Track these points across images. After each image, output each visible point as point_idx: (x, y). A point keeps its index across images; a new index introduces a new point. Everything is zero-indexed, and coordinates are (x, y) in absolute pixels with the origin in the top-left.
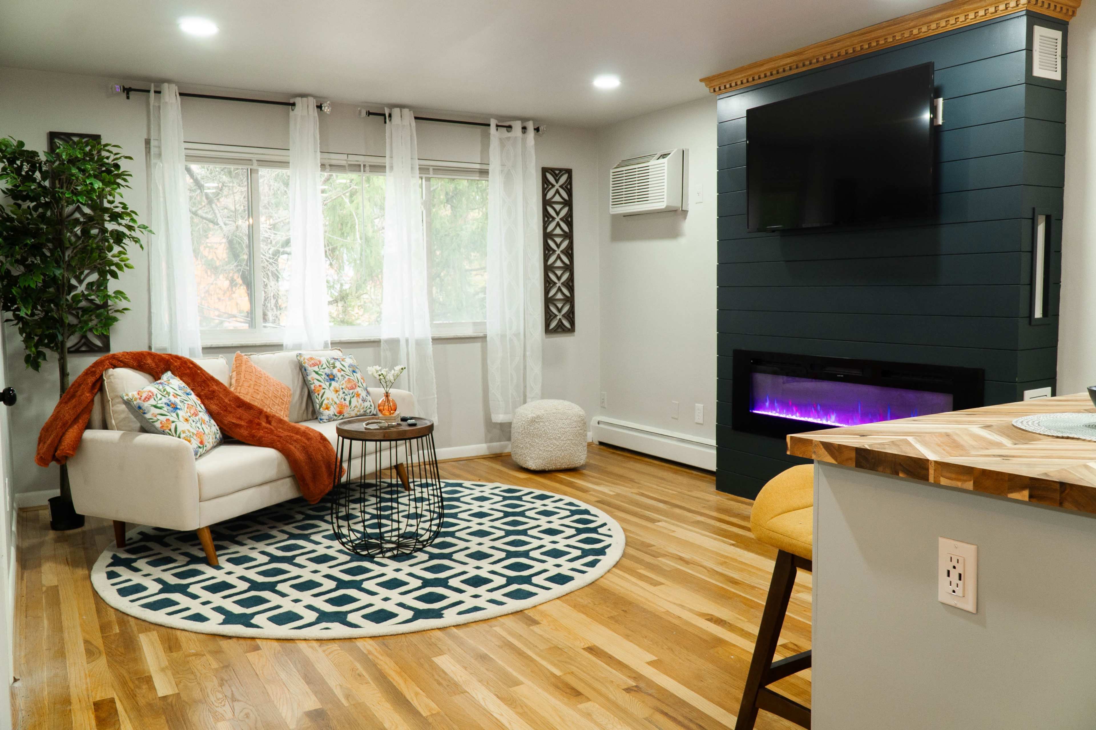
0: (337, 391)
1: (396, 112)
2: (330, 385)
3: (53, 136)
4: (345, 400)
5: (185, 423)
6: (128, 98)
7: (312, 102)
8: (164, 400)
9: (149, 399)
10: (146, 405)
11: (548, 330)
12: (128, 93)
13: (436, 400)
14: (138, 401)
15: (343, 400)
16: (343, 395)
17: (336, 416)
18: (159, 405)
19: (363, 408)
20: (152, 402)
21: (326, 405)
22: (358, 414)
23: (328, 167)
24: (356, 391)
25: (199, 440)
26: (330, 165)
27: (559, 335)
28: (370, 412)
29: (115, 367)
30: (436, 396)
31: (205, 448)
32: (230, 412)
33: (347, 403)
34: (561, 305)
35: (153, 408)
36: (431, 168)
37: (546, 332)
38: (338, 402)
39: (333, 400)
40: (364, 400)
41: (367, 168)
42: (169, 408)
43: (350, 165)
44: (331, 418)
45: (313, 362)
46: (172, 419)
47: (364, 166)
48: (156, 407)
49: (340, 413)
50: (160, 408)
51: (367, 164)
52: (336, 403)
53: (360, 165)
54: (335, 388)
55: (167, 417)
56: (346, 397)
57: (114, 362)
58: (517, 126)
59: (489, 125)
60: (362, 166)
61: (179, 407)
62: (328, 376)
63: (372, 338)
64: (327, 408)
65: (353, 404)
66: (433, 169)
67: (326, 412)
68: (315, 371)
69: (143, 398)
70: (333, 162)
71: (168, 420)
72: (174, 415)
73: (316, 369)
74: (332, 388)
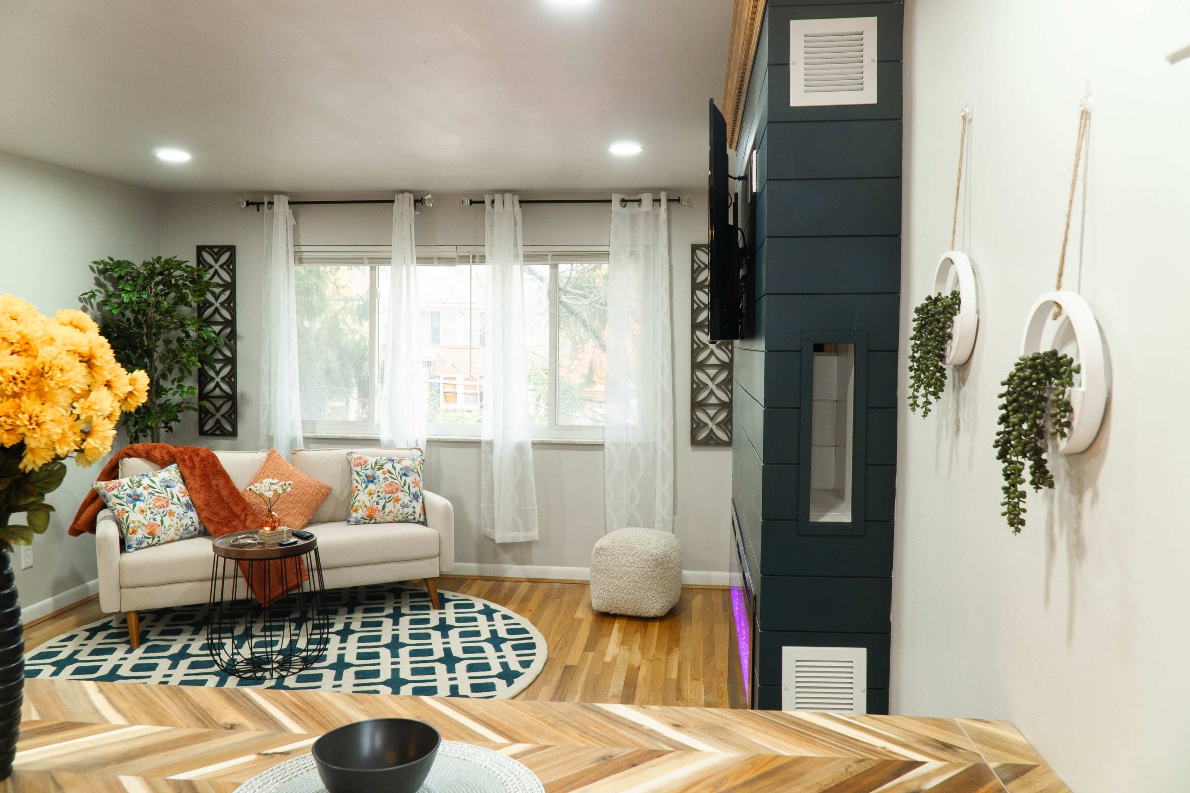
0: (371, 494)
1: (498, 197)
2: (366, 487)
3: (200, 249)
4: (378, 504)
5: (139, 514)
6: (258, 210)
7: (408, 198)
8: (129, 491)
9: (113, 489)
10: (109, 494)
11: (695, 442)
12: (258, 206)
13: (536, 511)
14: (104, 490)
15: (375, 503)
16: (377, 499)
17: (365, 519)
18: (120, 496)
19: (402, 514)
20: (115, 492)
21: (356, 507)
22: (396, 519)
23: (436, 260)
24: (395, 495)
25: (148, 531)
26: (439, 259)
27: (711, 448)
28: (414, 519)
29: (130, 456)
30: (536, 507)
31: (156, 540)
32: (210, 507)
33: (380, 507)
34: (715, 411)
35: (114, 498)
36: (550, 254)
37: (692, 444)
38: (368, 505)
39: (363, 503)
40: (406, 506)
41: (477, 259)
42: (130, 499)
43: (460, 257)
44: (359, 521)
45: (358, 462)
46: (127, 509)
47: (474, 257)
48: (116, 497)
49: (371, 517)
50: (120, 498)
51: (477, 255)
52: (366, 506)
53: (469, 256)
54: (370, 491)
55: (124, 507)
56: (380, 501)
57: (130, 452)
58: (647, 199)
59: (610, 201)
60: (471, 256)
61: (142, 498)
62: (367, 477)
63: (473, 439)
64: (356, 511)
65: (387, 510)
66: (553, 255)
67: (354, 515)
68: (356, 471)
69: (108, 488)
70: (443, 255)
71: (123, 510)
72: (131, 506)
73: (358, 469)
74: (367, 490)
